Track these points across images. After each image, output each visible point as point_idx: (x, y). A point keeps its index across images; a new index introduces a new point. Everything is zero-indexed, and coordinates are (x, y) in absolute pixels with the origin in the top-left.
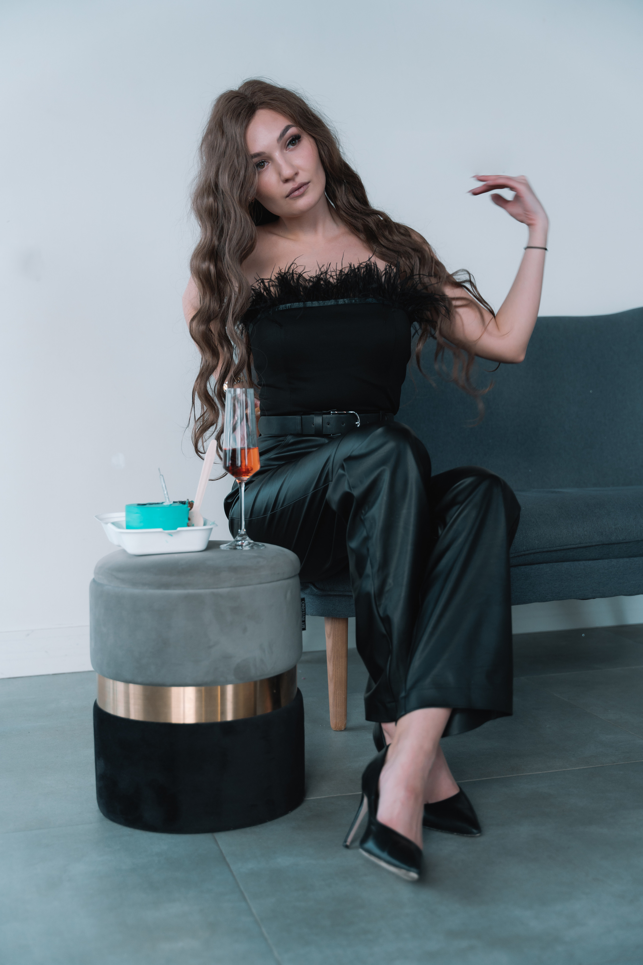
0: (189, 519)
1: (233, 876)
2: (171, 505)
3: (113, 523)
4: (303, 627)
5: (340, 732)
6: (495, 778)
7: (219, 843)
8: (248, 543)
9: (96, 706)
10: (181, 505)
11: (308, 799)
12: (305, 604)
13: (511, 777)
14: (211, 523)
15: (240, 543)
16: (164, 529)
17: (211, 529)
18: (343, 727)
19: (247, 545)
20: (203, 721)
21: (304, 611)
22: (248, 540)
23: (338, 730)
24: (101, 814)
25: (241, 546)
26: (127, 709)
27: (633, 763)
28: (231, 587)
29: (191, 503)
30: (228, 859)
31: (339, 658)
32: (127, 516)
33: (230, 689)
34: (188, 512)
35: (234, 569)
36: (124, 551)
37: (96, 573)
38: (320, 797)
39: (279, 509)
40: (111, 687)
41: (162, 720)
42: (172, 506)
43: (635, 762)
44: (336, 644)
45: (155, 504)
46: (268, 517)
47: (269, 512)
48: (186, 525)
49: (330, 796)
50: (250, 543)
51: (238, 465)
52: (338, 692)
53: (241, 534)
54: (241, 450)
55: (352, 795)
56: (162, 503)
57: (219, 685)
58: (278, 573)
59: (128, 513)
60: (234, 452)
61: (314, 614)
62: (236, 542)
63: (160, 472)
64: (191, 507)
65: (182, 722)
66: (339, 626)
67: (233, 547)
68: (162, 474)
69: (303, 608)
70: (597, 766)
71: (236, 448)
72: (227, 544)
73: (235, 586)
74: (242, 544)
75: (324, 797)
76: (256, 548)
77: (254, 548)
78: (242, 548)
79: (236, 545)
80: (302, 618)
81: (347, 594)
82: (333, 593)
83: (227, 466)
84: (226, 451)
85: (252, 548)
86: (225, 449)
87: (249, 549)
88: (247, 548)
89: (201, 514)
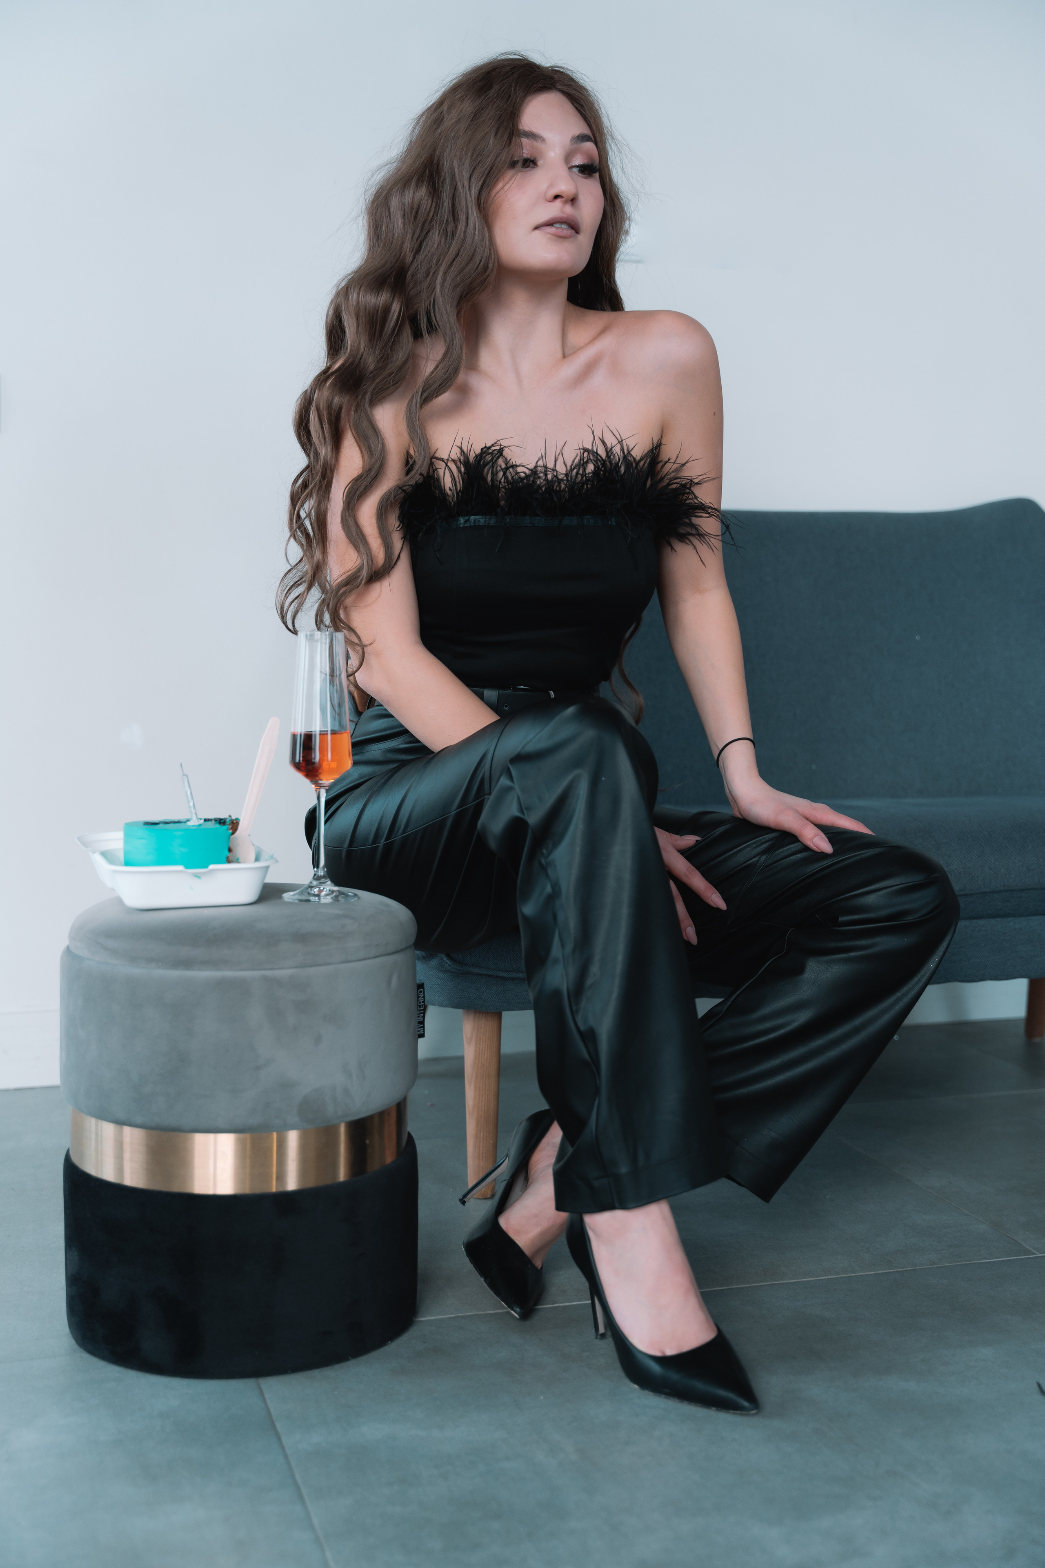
0: (230, 850)
1: (286, 1456)
2: (200, 825)
3: (104, 854)
4: (419, 1033)
5: (484, 1201)
6: (735, 1287)
7: (267, 1396)
8: (330, 890)
9: (68, 1160)
10: (218, 826)
11: (422, 1319)
12: (424, 993)
13: (761, 1286)
14: (267, 857)
15: (316, 890)
16: (186, 867)
17: (267, 868)
18: (489, 1192)
19: (327, 895)
20: (247, 1190)
21: (422, 1005)
22: (329, 886)
23: (480, 1197)
24: (73, 1341)
25: (318, 896)
26: (120, 1170)
27: (965, 1264)
28: (296, 967)
29: (235, 822)
30: (278, 1426)
31: (485, 1078)
32: (126, 841)
33: (293, 1138)
34: (229, 839)
35: (301, 938)
36: (120, 901)
37: (72, 938)
38: (442, 1317)
39: (398, 836)
40: (93, 1129)
41: (176, 1188)
42: (202, 827)
43: (967, 1262)
44: (481, 1054)
45: (175, 822)
46: (380, 849)
47: (382, 841)
48: (225, 859)
49: (459, 1315)
50: (333, 892)
51: (314, 759)
52: (482, 1134)
53: (318, 875)
54: (320, 734)
55: (495, 1313)
56: (185, 822)
57: (274, 1131)
58: (376, 943)
59: (128, 836)
60: (308, 738)
61: (441, 1005)
62: (309, 889)
63: (183, 770)
64: (235, 828)
65: (210, 1192)
66: (487, 1025)
67: (304, 897)
68: (185, 773)
69: (421, 1001)
70: (905, 1269)
71: (312, 731)
72: (298, 891)
73: (302, 966)
74: (320, 893)
75: (448, 1316)
76: (343, 900)
77: (340, 899)
78: (319, 899)
79: (309, 894)
80: (418, 1017)
81: (501, 974)
82: (476, 970)
83: (297, 761)
84: (294, 737)
85: (336, 899)
86: (294, 732)
87: (331, 900)
88: (328, 900)
89: (251, 841)
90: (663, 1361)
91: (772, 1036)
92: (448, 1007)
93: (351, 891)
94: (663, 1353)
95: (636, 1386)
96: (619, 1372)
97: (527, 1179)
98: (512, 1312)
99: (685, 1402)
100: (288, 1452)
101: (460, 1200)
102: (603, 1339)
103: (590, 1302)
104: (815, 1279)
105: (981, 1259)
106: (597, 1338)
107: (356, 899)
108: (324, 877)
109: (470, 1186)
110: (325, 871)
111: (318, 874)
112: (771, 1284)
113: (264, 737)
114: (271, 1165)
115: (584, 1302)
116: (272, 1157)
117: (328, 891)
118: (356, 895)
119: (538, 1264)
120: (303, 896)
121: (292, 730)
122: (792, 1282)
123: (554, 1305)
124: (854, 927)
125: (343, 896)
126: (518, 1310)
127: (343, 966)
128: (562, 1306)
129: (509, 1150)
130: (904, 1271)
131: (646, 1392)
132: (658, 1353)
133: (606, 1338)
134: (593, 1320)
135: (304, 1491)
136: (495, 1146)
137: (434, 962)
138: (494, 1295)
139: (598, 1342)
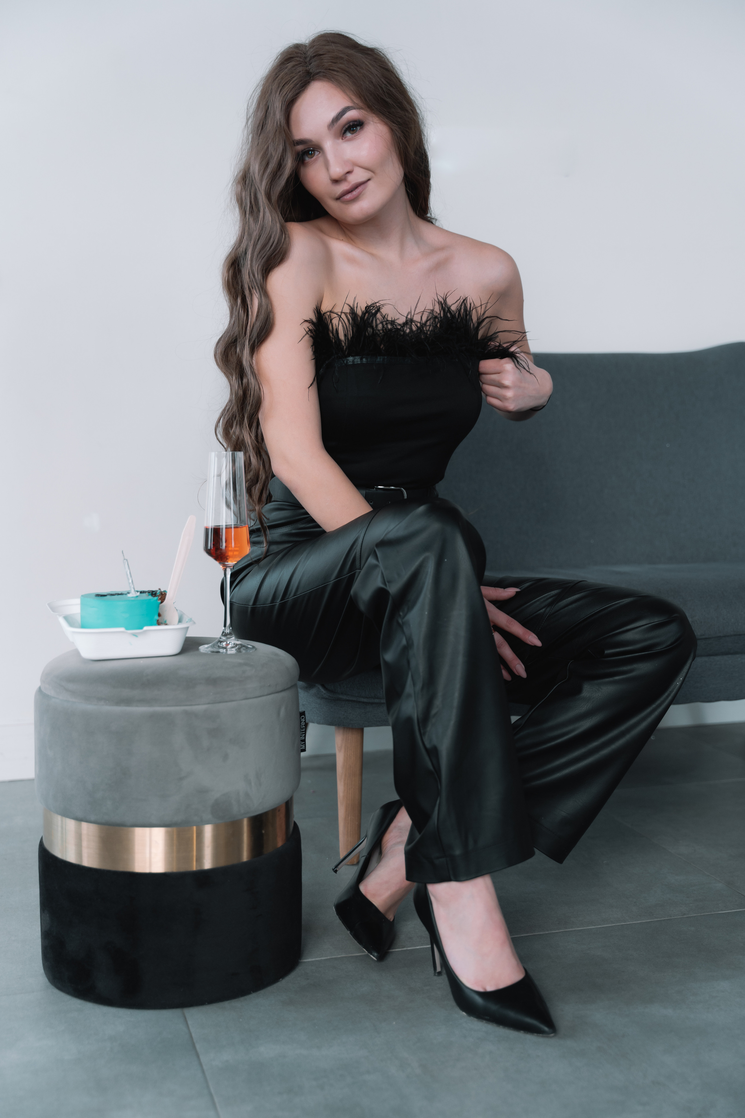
0: (159, 615)
1: (203, 1072)
2: (137, 596)
3: (66, 618)
4: (302, 748)
5: (352, 867)
6: (537, 934)
7: (190, 1022)
8: (234, 644)
9: (41, 846)
10: (150, 597)
11: (305, 961)
12: (305, 719)
13: (556, 933)
14: (187, 620)
15: (224, 644)
16: (127, 629)
17: (187, 628)
19: (233, 647)
20: (174, 869)
21: (304, 728)
22: (233, 641)
23: (349, 864)
25: (225, 648)
26: (79, 854)
27: (707, 915)
28: (209, 703)
29: (163, 593)
30: (198, 1046)
31: (351, 776)
32: (82, 609)
33: (208, 830)
34: (158, 607)
35: (213, 681)
36: (77, 653)
37: (43, 681)
38: (321, 959)
39: (290, 598)
40: (60, 823)
41: (121, 868)
42: (138, 598)
43: (709, 913)
44: (348, 760)
45: (118, 594)
46: (276, 607)
47: (278, 601)
48: (156, 622)
49: (333, 957)
50: (237, 645)
51: (222, 546)
52: (350, 818)
53: (225, 633)
54: (226, 528)
55: (360, 956)
56: (126, 594)
57: (194, 826)
58: (269, 685)
59: (83, 605)
60: (217, 531)
61: (319, 723)
62: (219, 643)
63: (124, 556)
64: (163, 598)
65: (147, 871)
66: (353, 737)
67: (215, 650)
68: (126, 558)
69: (303, 725)
70: (663, 919)
71: (220, 526)
72: (210, 644)
73: (214, 702)
74: (227, 646)
75: (325, 958)
76: (244, 651)
77: (242, 651)
78: (227, 651)
79: (219, 646)
80: (301, 736)
81: (362, 700)
82: (344, 697)
83: (209, 548)
84: (207, 530)
85: (239, 651)
86: (206, 527)
87: (235, 652)
88: (233, 651)
89: (176, 608)
90: (485, 995)
91: (559, 741)
92: (324, 724)
93: (250, 643)
94: (485, 989)
95: (464, 1013)
96: (452, 1003)
97: (381, 853)
98: (371, 956)
99: (501, 1026)
100: (205, 1067)
101: (333, 870)
102: (440, 976)
103: (430, 946)
104: (596, 927)
105: (719, 911)
106: (435, 975)
107: (254, 650)
108: (230, 634)
109: (342, 857)
110: (230, 630)
111: (225, 631)
112: (563, 931)
113: (184, 530)
114: (192, 851)
115: (425, 947)
116: (192, 844)
117: (233, 645)
118: (253, 647)
119: (390, 917)
120: (214, 648)
121: (205, 525)
122: (579, 930)
123: (403, 949)
124: (616, 658)
125: (244, 648)
126: (376, 954)
127: (244, 702)
128: (409, 950)
129: (367, 832)
130: (662, 920)
131: (472, 1018)
132: (481, 990)
133: (442, 975)
134: (432, 961)
135: (216, 1100)
136: (359, 826)
137: (314, 691)
138: (358, 944)
139: (436, 978)
